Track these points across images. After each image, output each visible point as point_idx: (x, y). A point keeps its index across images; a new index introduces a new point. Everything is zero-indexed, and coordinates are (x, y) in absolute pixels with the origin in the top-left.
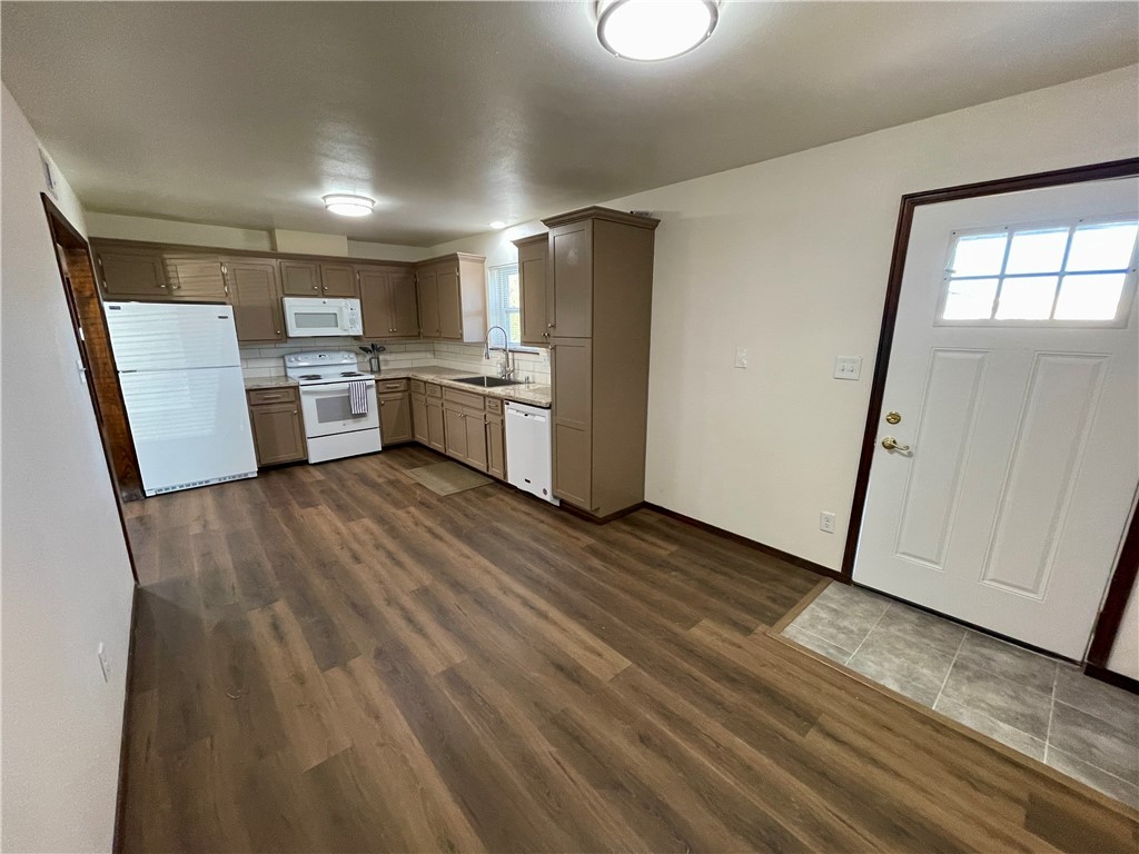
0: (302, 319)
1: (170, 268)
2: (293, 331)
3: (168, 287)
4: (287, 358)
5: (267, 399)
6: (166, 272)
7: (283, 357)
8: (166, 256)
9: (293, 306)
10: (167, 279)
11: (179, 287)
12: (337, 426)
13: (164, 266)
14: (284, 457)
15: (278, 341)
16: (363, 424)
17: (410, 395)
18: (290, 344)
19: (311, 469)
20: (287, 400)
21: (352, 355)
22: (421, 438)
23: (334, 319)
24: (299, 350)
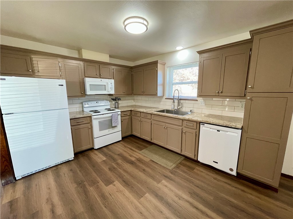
0: (93, 87)
1: (34, 62)
2: (89, 92)
3: (33, 71)
4: (84, 103)
5: (78, 122)
6: (32, 64)
7: (82, 103)
8: (32, 56)
9: (89, 81)
10: (33, 67)
11: (38, 71)
12: (106, 132)
13: (31, 60)
14: (84, 148)
15: (82, 96)
16: (116, 130)
17: (131, 117)
18: (86, 97)
19: (96, 152)
20: (87, 122)
21: (108, 102)
22: (135, 133)
23: (104, 87)
24: (88, 100)
